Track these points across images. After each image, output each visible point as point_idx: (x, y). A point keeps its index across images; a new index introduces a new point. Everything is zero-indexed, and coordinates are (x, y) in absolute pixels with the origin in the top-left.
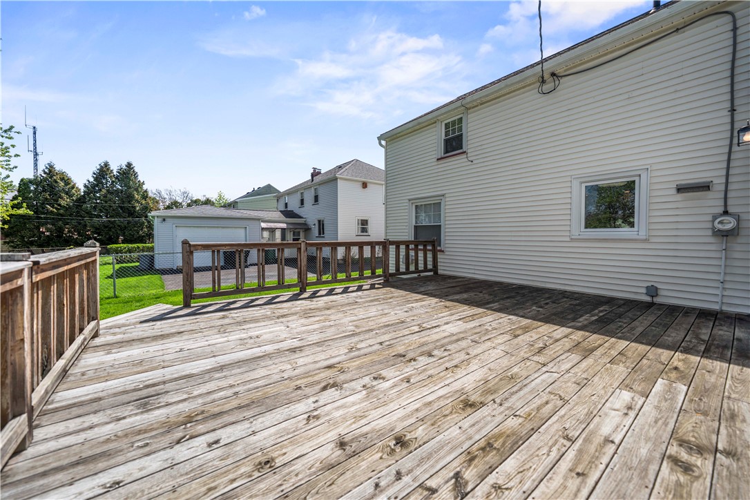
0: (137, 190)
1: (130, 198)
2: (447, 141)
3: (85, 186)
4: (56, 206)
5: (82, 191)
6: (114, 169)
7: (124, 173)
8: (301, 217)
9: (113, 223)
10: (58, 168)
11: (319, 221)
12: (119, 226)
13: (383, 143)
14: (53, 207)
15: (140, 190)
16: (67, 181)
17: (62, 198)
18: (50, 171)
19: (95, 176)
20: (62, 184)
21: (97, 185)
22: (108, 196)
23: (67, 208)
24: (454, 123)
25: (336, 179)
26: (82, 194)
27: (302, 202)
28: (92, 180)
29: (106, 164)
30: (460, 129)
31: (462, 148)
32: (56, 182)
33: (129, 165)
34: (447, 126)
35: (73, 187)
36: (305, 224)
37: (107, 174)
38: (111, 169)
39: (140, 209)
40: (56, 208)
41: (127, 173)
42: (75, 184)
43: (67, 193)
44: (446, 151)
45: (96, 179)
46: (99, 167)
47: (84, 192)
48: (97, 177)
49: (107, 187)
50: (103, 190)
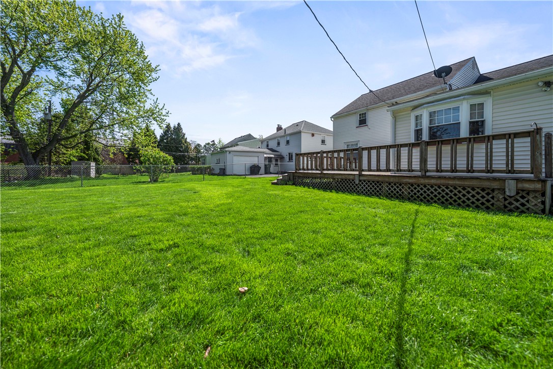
2: (360, 121)
6: (172, 126)
8: (278, 152)
11: (289, 154)
13: (333, 119)
21: (166, 136)
24: (363, 114)
25: (300, 132)
27: (279, 144)
30: (365, 117)
31: (366, 123)
33: (178, 125)
34: (360, 115)
36: (281, 155)
37: (169, 130)
41: (178, 129)
44: (360, 125)
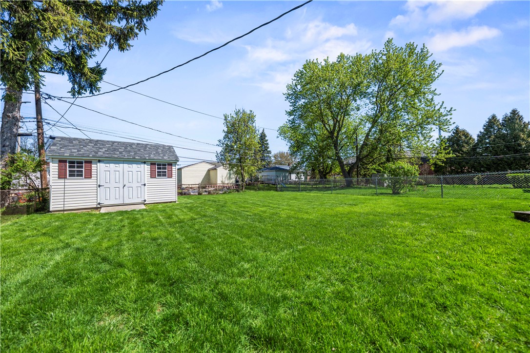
0: (522, 131)
1: (517, 138)
3: (478, 136)
4: (461, 152)
5: (476, 140)
6: (500, 118)
7: (509, 119)
9: (501, 160)
10: (460, 128)
12: (506, 162)
14: (459, 153)
15: (525, 130)
16: (466, 135)
17: (463, 146)
18: (457, 131)
19: (485, 128)
20: (463, 137)
21: (487, 134)
22: (497, 140)
23: (467, 153)
26: (476, 142)
28: (482, 131)
29: (494, 117)
32: (460, 137)
33: (514, 112)
35: (470, 139)
37: (494, 124)
38: (498, 119)
39: (526, 147)
40: (461, 154)
41: (512, 119)
42: (471, 137)
43: (467, 143)
45: (485, 130)
46: (487, 120)
47: (478, 140)
48: (487, 128)
49: (494, 134)
50: (492, 136)
